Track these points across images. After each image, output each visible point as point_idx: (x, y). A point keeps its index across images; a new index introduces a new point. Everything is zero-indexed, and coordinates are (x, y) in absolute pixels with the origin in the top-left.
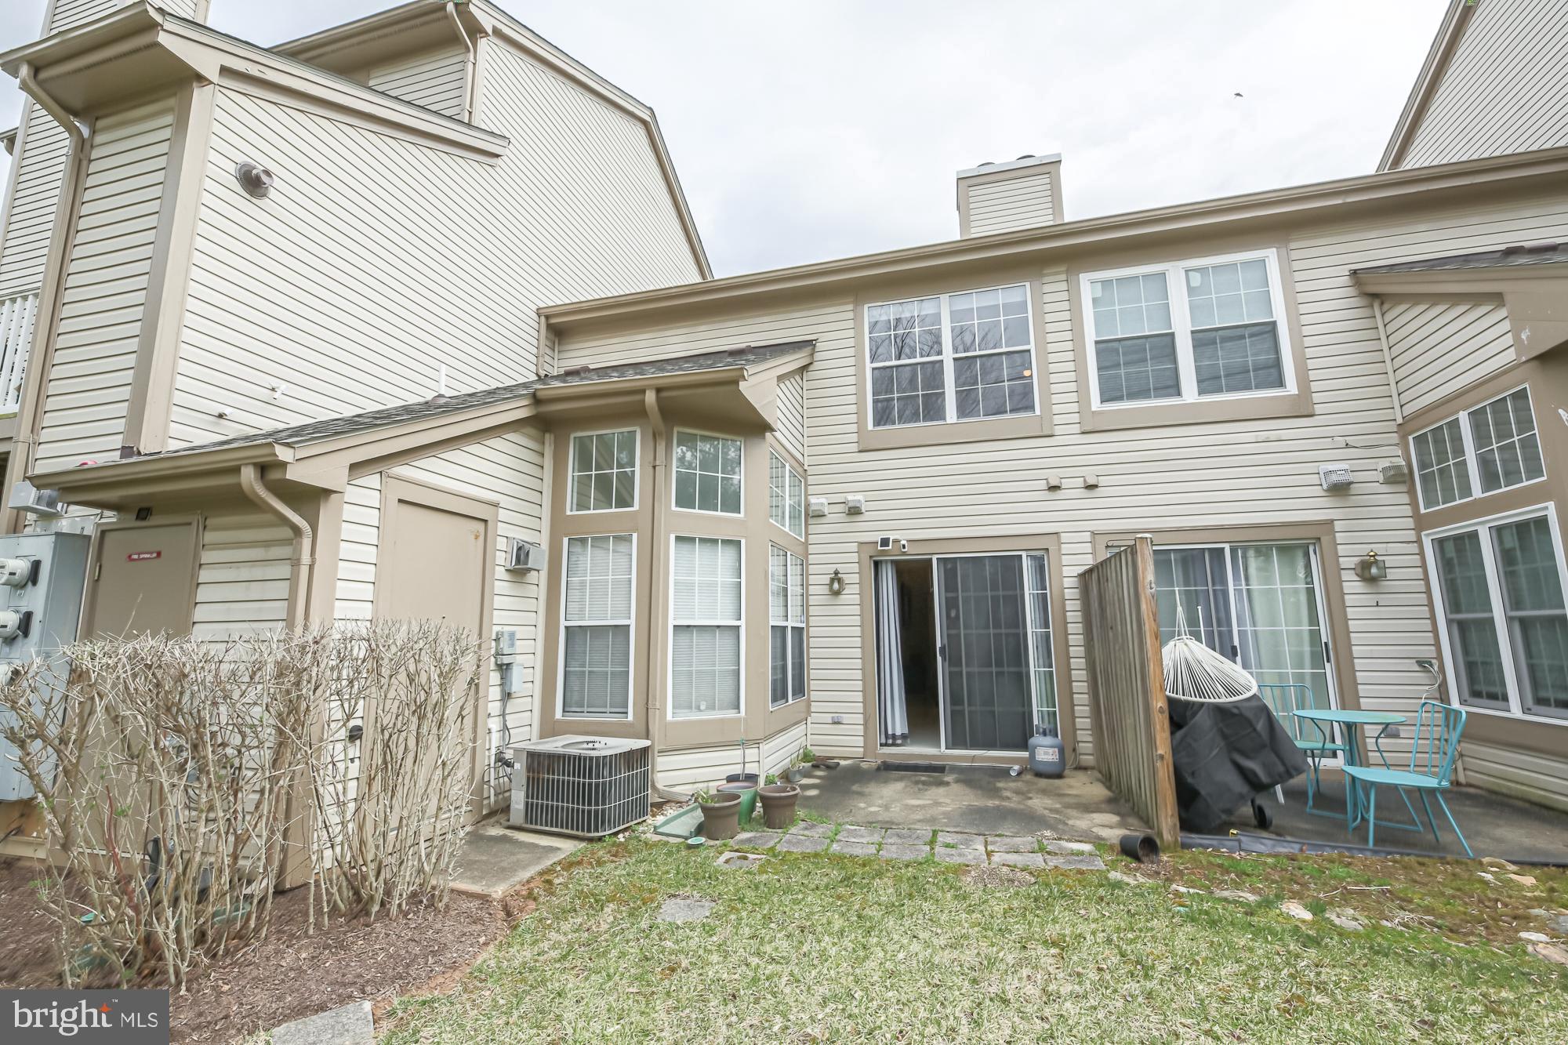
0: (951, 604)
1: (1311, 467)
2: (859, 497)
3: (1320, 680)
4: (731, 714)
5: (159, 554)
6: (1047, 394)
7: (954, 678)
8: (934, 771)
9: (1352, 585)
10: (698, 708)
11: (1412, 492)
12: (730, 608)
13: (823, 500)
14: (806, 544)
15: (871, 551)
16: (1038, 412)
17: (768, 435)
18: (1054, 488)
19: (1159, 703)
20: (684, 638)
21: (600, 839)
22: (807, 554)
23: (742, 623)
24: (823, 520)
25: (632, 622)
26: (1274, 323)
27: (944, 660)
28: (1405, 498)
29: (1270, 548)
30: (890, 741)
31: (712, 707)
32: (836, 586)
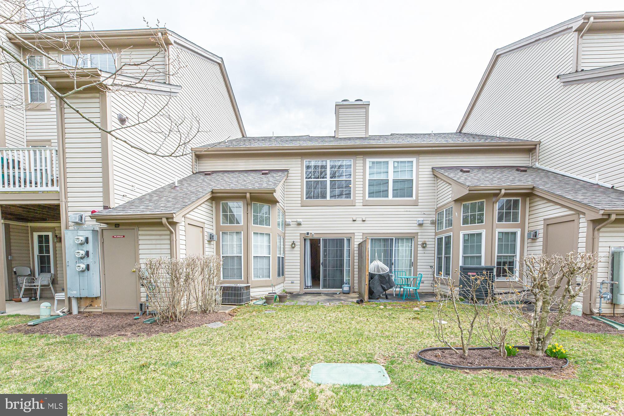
0: (325, 251)
1: (415, 219)
2: (301, 220)
3: (410, 270)
4: (268, 279)
5: (124, 236)
6: (355, 194)
7: (325, 271)
8: (319, 294)
9: (420, 248)
10: (260, 277)
11: (435, 226)
12: (268, 252)
13: (290, 220)
14: (285, 233)
15: (303, 236)
16: (352, 199)
17: (277, 204)
18: (354, 221)
19: (367, 273)
20: (256, 260)
21: (242, 305)
22: (285, 236)
23: (271, 256)
24: (290, 226)
25: (242, 255)
26: (413, 180)
27: (322, 266)
28: (434, 228)
29: (404, 239)
30: (307, 288)
31: (263, 277)
32: (293, 245)
